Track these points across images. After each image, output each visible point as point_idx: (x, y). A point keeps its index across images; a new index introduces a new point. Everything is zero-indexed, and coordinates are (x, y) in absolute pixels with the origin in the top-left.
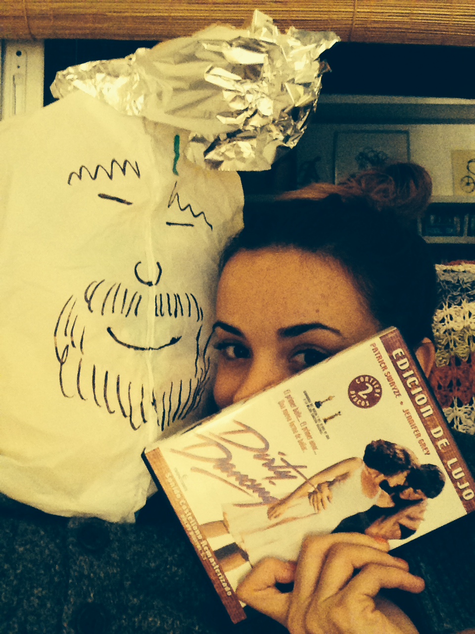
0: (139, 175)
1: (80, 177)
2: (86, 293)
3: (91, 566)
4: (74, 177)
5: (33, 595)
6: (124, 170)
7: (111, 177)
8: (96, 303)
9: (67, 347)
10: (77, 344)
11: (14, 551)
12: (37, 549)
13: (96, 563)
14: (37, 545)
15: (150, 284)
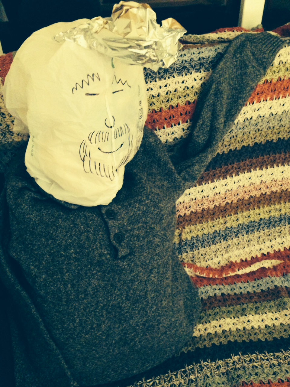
0: (99, 80)
1: (76, 89)
2: (89, 137)
3: (114, 223)
4: (74, 89)
5: (99, 234)
6: (93, 79)
7: (88, 84)
8: (93, 140)
9: (84, 156)
10: (88, 155)
11: (88, 224)
12: (95, 221)
13: (114, 222)
14: (94, 220)
15: (111, 127)
